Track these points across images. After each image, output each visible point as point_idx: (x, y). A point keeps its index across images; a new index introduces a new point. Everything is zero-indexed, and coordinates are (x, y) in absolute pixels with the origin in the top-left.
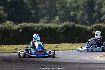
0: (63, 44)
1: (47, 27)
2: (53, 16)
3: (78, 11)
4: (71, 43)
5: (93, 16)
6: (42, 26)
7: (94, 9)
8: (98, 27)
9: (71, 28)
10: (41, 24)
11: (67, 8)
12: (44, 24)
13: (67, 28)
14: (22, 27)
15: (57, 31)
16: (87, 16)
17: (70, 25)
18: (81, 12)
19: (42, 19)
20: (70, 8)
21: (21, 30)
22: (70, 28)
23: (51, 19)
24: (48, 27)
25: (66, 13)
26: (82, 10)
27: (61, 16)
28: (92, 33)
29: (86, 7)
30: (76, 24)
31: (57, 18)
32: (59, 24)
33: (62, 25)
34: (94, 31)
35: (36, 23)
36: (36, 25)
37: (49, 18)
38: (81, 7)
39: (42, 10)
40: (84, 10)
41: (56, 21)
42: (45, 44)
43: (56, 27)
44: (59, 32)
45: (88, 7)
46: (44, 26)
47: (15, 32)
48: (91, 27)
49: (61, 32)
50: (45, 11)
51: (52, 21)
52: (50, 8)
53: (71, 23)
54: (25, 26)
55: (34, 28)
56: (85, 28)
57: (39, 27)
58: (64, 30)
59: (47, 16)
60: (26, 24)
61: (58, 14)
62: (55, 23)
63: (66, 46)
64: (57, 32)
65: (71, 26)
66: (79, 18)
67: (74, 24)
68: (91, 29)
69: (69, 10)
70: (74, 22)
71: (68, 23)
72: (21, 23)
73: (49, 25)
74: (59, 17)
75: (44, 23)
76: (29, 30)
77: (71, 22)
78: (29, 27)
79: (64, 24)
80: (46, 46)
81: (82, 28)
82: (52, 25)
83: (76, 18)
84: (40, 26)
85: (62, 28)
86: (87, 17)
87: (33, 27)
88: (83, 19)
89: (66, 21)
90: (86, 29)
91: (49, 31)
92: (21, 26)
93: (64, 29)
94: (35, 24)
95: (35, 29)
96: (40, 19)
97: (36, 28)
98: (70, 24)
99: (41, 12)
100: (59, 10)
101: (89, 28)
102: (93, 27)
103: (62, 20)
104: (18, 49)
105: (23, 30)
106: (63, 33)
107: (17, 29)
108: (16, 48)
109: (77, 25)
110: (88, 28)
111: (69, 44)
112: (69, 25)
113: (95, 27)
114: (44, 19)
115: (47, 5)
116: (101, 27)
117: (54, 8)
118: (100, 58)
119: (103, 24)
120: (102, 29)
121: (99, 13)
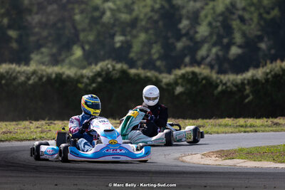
1: (51, 74)
2: (67, 47)
3: (134, 32)
5: (175, 47)
6: (40, 72)
7: (180, 30)
8: (190, 77)
9: (118, 79)
10: (36, 68)
11: (104, 25)
12: (44, 67)
13: (106, 77)
15: (80, 85)
16: (159, 48)
17: (114, 69)
18: (143, 36)
19: (37, 54)
20: (114, 25)
22: (114, 77)
23: (60, 55)
24: (54, 76)
25: (102, 38)
26: (146, 30)
28: (174, 93)
29: (156, 22)
30: (131, 67)
31: (78, 53)
32: (84, 68)
33: (94, 70)
34: (180, 86)
35: (23, 63)
36: (23, 68)
37: (54, 50)
38: (143, 23)
39: (36, 30)
40: (151, 32)
41: (75, 59)
42: (49, 120)
43: (75, 74)
45: (161, 23)
46: (44, 73)
48: (172, 77)
49: (91, 88)
50: (45, 33)
51: (63, 61)
52: (59, 25)
53: (119, 66)
55: (16, 78)
56: (156, 78)
57: (30, 75)
58: (100, 83)
59: (50, 45)
61: (78, 40)
62: (71, 65)
64: (80, 89)
65: (116, 74)
66: (137, 54)
67: (125, 67)
68: (172, 81)
69: (112, 31)
70: (126, 63)
71: (109, 66)
73: (57, 69)
74: (83, 48)
75: (43, 63)
76: (3, 82)
77: (117, 62)
78: (2, 74)
79: (97, 68)
80: (53, 125)
81: (147, 79)
83: (129, 52)
84: (34, 73)
85: (93, 79)
86: (158, 51)
87: (14, 75)
88: (149, 53)
89: (104, 60)
90: (158, 81)
91: (57, 85)
93: (99, 80)
94: (19, 66)
95: (20, 81)
96: (33, 52)
97: (22, 78)
98: (114, 67)
100: (84, 30)
101: (167, 78)
102: (178, 77)
103: (90, 58)
109: (133, 71)
110: (163, 78)
112: (111, 69)
113: (183, 76)
114: (42, 53)
115: (52, 17)
116: (200, 77)
117: (68, 24)
118: (200, 160)
119: (204, 69)
120: (201, 82)
121: (192, 39)
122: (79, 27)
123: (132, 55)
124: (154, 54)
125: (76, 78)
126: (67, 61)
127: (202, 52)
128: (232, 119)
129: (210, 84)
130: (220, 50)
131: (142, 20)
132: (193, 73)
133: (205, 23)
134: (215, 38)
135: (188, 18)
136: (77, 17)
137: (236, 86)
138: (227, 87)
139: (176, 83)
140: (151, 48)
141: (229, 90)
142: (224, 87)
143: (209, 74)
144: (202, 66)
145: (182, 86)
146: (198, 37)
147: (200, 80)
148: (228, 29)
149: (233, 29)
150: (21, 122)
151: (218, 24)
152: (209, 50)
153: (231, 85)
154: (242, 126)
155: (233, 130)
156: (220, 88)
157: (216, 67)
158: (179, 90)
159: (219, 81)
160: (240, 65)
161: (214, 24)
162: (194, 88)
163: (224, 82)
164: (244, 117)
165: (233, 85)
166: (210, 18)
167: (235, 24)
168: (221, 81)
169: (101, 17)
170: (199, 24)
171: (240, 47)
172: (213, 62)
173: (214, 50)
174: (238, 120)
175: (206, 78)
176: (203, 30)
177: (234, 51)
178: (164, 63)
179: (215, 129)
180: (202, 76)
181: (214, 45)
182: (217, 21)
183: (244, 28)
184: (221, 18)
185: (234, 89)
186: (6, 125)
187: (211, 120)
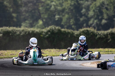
0: (49, 50)
1: (30, 31)
2: (36, 20)
3: (63, 14)
4: (57, 49)
5: (80, 20)
6: (25, 30)
7: (82, 13)
8: (86, 32)
9: (57, 33)
11: (51, 11)
12: (27, 28)
13: (52, 32)
15: (41, 35)
16: (73, 20)
17: (55, 29)
18: (67, 16)
19: (24, 23)
20: (55, 11)
21: (1, 35)
23: (33, 23)
24: (31, 32)
25: (50, 17)
26: (68, 13)
27: (44, 20)
29: (72, 10)
30: (62, 28)
31: (41, 22)
32: (43, 28)
33: (47, 29)
35: (19, 27)
36: (19, 29)
37: (31, 22)
38: (67, 11)
39: (24, 13)
40: (70, 14)
41: (39, 25)
43: (40, 31)
44: (44, 38)
45: (74, 11)
46: (27, 31)
48: (79, 32)
49: (46, 37)
50: (27, 15)
51: (35, 26)
52: (33, 11)
53: (57, 28)
54: (6, 30)
55: (15, 33)
56: (72, 32)
57: (21, 31)
58: (49, 35)
59: (29, 19)
60: (8, 28)
61: (41, 17)
62: (38, 27)
63: (52, 52)
64: (42, 37)
65: (56, 31)
67: (60, 28)
68: (79, 34)
69: (54, 14)
71: (53, 28)
72: (2, 27)
73: (32, 29)
74: (43, 21)
75: (27, 27)
76: (11, 34)
77: (57, 26)
78: (10, 31)
79: (48, 28)
81: (69, 33)
84: (23, 31)
85: (47, 33)
86: (73, 22)
87: (15, 31)
88: (69, 22)
89: (51, 25)
90: (73, 34)
91: (32, 35)
92: (2, 30)
93: (49, 33)
94: (17, 28)
96: (22, 22)
97: (18, 33)
98: (55, 28)
100: (43, 13)
101: (76, 32)
102: (81, 32)
103: (46, 24)
104: (0, 55)
105: (3, 34)
106: (48, 38)
109: (63, 30)
110: (75, 32)
111: (55, 50)
112: (54, 29)
113: (83, 32)
114: (26, 23)
115: (30, 8)
116: (90, 32)
117: (37, 11)
118: (90, 65)
119: (91, 29)
120: (90, 34)
121: (87, 17)
122: (41, 12)
123: (62, 23)
124: (71, 23)
125: (40, 32)
126: (36, 26)
127: (91, 22)
128: (103, 49)
129: (94, 35)
130: (98, 21)
131: (66, 9)
132: (87, 30)
133: (92, 10)
134: (96, 16)
135: (85, 8)
136: (40, 8)
137: (104, 35)
138: (101, 36)
140: (70, 20)
141: (102, 37)
142: (100, 36)
143: (94, 31)
144: (91, 28)
146: (89, 16)
148: (101, 13)
149: (103, 13)
150: (18, 50)
151: (97, 11)
152: (94, 21)
153: (102, 35)
154: (107, 52)
155: (103, 53)
156: (98, 36)
157: (96, 28)
159: (97, 33)
160: (106, 27)
161: (95, 11)
163: (100, 34)
164: (108, 48)
165: (103, 35)
166: (94, 8)
167: (104, 10)
168: (98, 34)
169: (50, 8)
170: (90, 11)
171: (106, 20)
172: (95, 26)
173: (95, 21)
174: (105, 49)
175: (92, 32)
176: (91, 13)
177: (104, 21)
178: (75, 27)
180: (91, 32)
181: (96, 19)
182: (97, 9)
183: (108, 12)
184: (98, 8)
185: (104, 37)
186: (12, 51)
187: (95, 49)
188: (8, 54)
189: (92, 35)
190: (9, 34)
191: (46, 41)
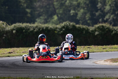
1: (44, 27)
2: (51, 16)
3: (79, 9)
5: (96, 15)
6: (39, 27)
9: (72, 29)
10: (37, 25)
11: (66, 6)
12: (41, 25)
14: (16, 28)
15: (56, 32)
16: (89, 15)
17: (70, 25)
18: (82, 10)
19: (39, 19)
20: (70, 6)
21: (14, 32)
23: (48, 19)
24: (45, 28)
25: (65, 12)
26: (84, 8)
27: (59, 16)
28: (95, 34)
29: (88, 5)
30: (77, 24)
31: (55, 18)
32: (57, 24)
33: (61, 26)
34: (97, 31)
35: (32, 23)
36: (32, 25)
37: (46, 17)
39: (39, 9)
40: (86, 9)
41: (54, 20)
43: (54, 27)
44: (58, 34)
45: (90, 5)
46: (41, 27)
47: (8, 34)
48: (94, 28)
49: (60, 33)
52: (48, 7)
53: (72, 24)
54: (19, 27)
55: (29, 29)
56: (87, 28)
58: (64, 31)
59: (44, 15)
60: (21, 24)
61: (56, 13)
62: (53, 23)
65: (71, 27)
66: (80, 18)
67: (74, 24)
68: (94, 30)
69: (69, 9)
70: (75, 22)
71: (68, 24)
72: (15, 23)
73: (46, 25)
75: (41, 23)
76: (24, 31)
77: (71, 22)
78: (23, 28)
79: (63, 25)
81: (83, 29)
82: (50, 26)
83: (76, 17)
84: (37, 27)
85: (61, 29)
86: (89, 17)
87: (28, 28)
88: (85, 18)
89: (66, 21)
90: (88, 30)
91: (46, 31)
92: (15, 26)
93: (64, 29)
94: (30, 24)
95: (31, 30)
96: (37, 18)
97: (32, 29)
98: (69, 24)
99: (37, 11)
100: (58, 9)
101: (91, 28)
102: (96, 28)
103: (61, 20)
104: (12, 53)
105: (17, 31)
106: (62, 34)
107: (10, 31)
108: (10, 51)
109: (77, 26)
112: (68, 25)
113: (98, 27)
114: (41, 19)
115: (44, 3)
116: (105, 28)
117: (51, 6)
118: (104, 63)
119: (107, 24)
122: (56, 7)
123: (78, 18)
124: (87, 17)
125: (54, 29)
126: (51, 22)
127: (107, 17)
129: (110, 31)
130: (115, 16)
131: (82, 4)
132: (102, 26)
133: (108, 5)
134: (112, 11)
135: (101, 3)
136: (55, 3)
138: (116, 32)
139: (95, 30)
140: (86, 15)
143: (109, 26)
144: (106, 23)
145: (98, 31)
147: (105, 29)
151: (114, 5)
152: (110, 16)
156: (114, 32)
157: (113, 23)
158: (97, 33)
159: (113, 29)
161: (112, 5)
162: (103, 32)
163: (115, 29)
166: (110, 3)
169: (65, 3)
172: (112, 21)
173: (112, 16)
175: (108, 28)
176: (107, 8)
178: (91, 21)
179: (110, 50)
181: (112, 14)
186: (24, 49)
187: (109, 46)
188: (20, 52)
189: (107, 31)
190: (23, 31)
191: (60, 37)
